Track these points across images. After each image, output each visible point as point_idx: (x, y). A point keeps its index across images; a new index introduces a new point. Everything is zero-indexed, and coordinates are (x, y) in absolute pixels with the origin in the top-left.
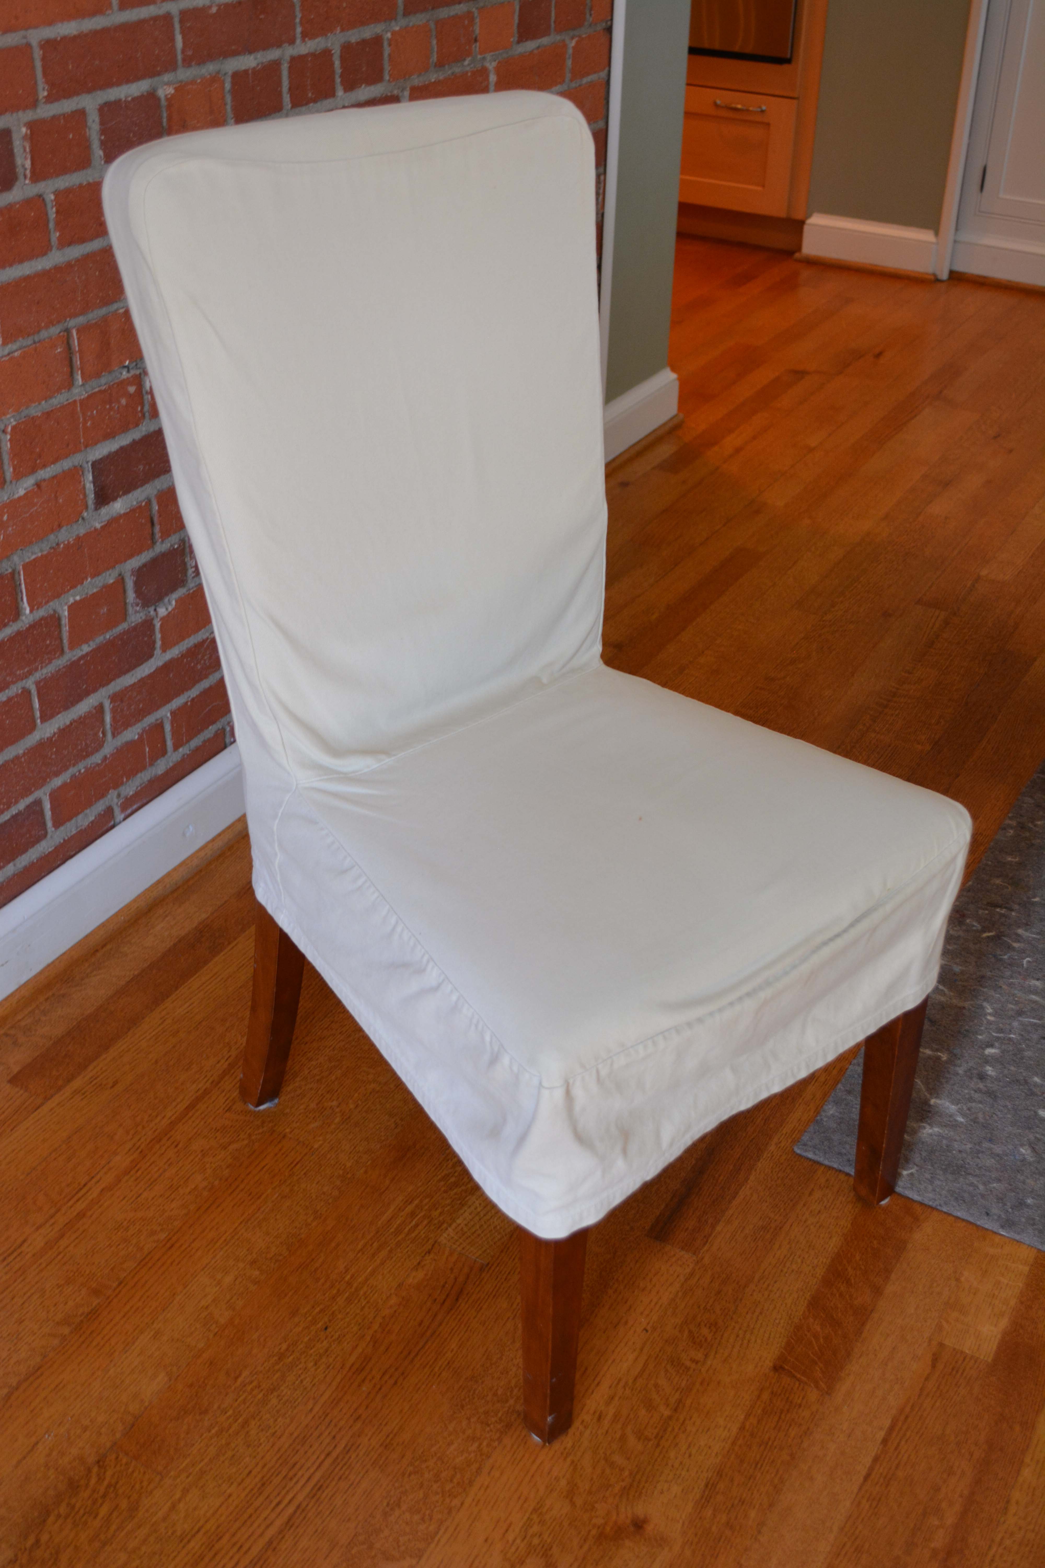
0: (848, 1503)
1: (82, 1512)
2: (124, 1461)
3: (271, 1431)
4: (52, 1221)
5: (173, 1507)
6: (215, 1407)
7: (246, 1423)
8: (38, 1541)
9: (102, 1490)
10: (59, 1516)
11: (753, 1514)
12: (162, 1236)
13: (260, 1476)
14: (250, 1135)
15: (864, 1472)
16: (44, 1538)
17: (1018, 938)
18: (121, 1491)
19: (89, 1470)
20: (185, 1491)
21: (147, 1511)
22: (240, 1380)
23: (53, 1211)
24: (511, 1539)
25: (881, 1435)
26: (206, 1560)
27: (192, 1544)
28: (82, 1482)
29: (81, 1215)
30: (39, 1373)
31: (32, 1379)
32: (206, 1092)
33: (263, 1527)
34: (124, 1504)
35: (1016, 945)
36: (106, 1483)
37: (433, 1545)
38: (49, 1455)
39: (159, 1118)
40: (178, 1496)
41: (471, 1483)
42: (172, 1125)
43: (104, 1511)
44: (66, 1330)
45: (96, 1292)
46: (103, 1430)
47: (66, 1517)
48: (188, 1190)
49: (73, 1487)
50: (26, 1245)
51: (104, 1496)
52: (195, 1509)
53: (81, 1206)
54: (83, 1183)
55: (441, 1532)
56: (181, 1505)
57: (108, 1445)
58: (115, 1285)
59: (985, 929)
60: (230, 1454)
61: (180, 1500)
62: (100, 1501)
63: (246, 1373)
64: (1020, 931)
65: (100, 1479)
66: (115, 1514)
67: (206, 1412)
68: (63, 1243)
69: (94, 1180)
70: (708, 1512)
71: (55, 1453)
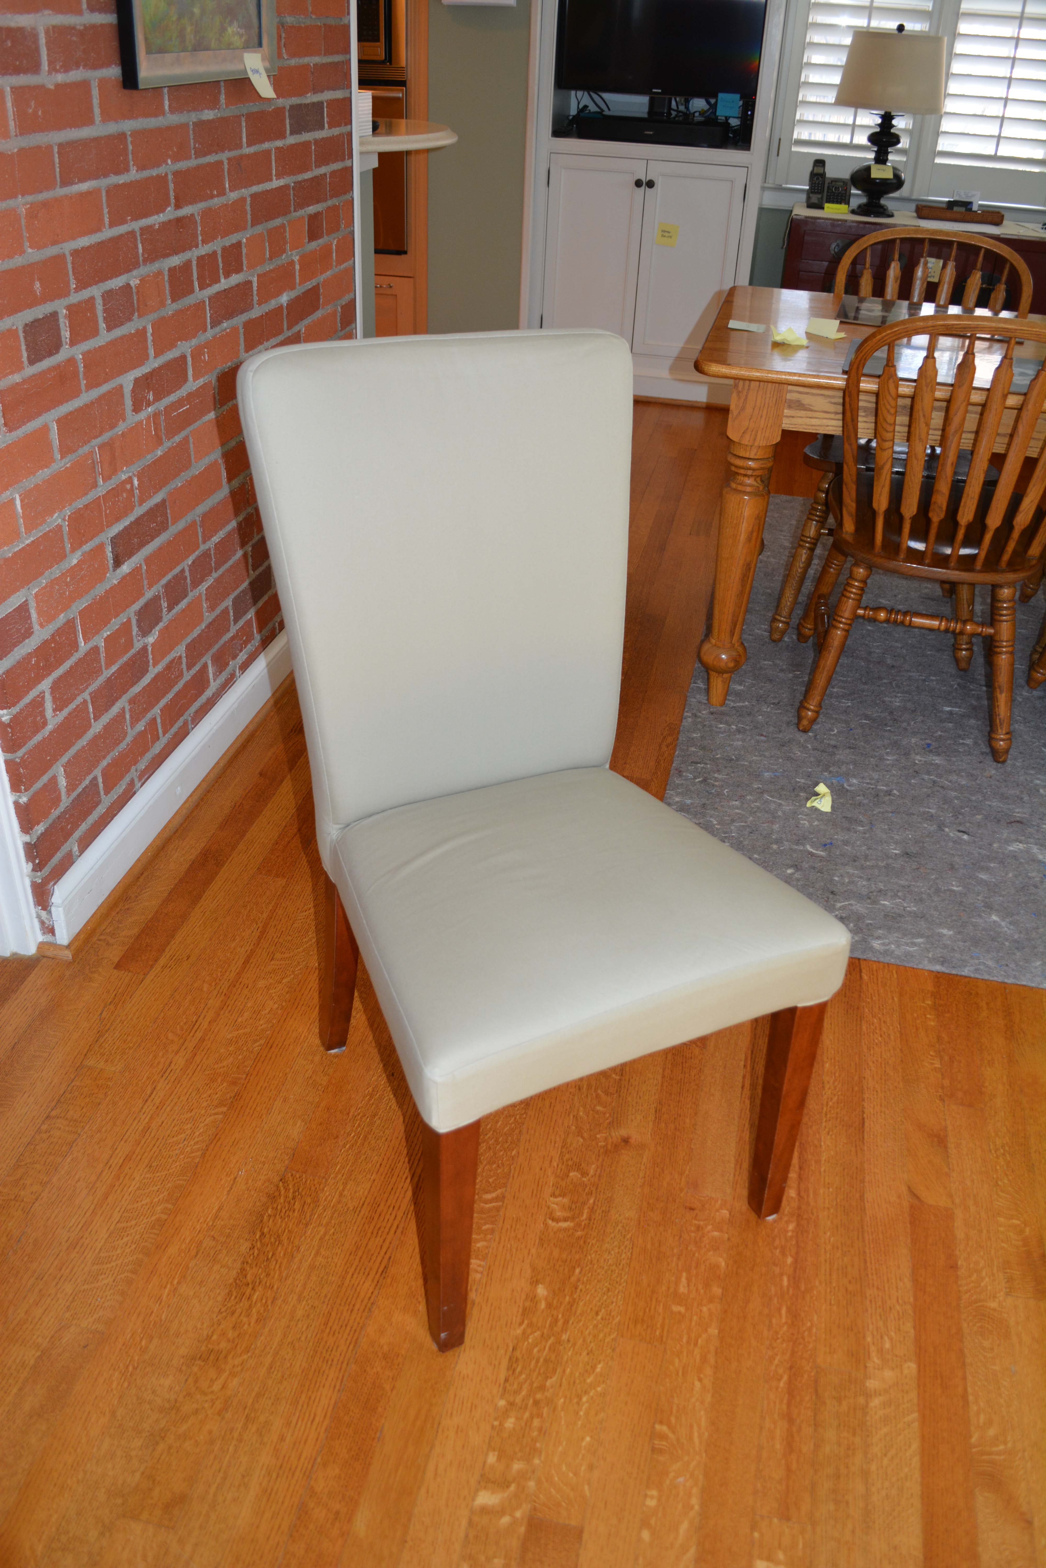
0: (738, 1103)
1: (284, 1211)
2: (298, 1176)
3: (384, 1139)
4: (183, 1048)
5: (341, 1195)
6: (342, 1132)
7: (365, 1137)
8: (263, 1234)
9: (291, 1195)
10: (270, 1216)
11: (688, 1120)
12: (262, 1042)
13: (388, 1166)
14: (293, 972)
15: (740, 1085)
16: (266, 1230)
17: (716, 779)
18: (303, 1193)
19: (278, 1186)
20: (345, 1184)
21: (325, 1200)
22: (351, 1115)
23: (181, 1041)
24: (555, 1165)
25: (742, 1063)
26: (376, 1218)
27: (362, 1213)
28: (277, 1194)
29: (202, 1040)
30: (217, 1137)
31: (215, 1142)
32: (252, 952)
33: (403, 1193)
34: (309, 1200)
35: (717, 783)
36: (291, 1191)
37: (511, 1179)
38: (247, 1184)
39: (228, 973)
40: (341, 1188)
41: (519, 1140)
42: (239, 975)
43: (297, 1206)
44: (224, 1109)
45: (234, 1083)
46: (276, 1161)
47: (275, 1216)
48: (267, 1011)
49: (273, 1198)
50: (173, 1065)
51: (294, 1198)
52: (355, 1192)
53: (199, 1035)
54: (194, 1020)
55: (512, 1171)
56: (346, 1192)
57: (283, 1169)
58: (244, 1076)
59: (695, 778)
60: (363, 1157)
61: (343, 1190)
62: (292, 1202)
63: (353, 1110)
64: (716, 775)
65: (287, 1189)
66: (306, 1207)
67: (337, 1137)
68: (198, 1059)
69: (202, 1017)
70: (663, 1125)
71: (250, 1181)
